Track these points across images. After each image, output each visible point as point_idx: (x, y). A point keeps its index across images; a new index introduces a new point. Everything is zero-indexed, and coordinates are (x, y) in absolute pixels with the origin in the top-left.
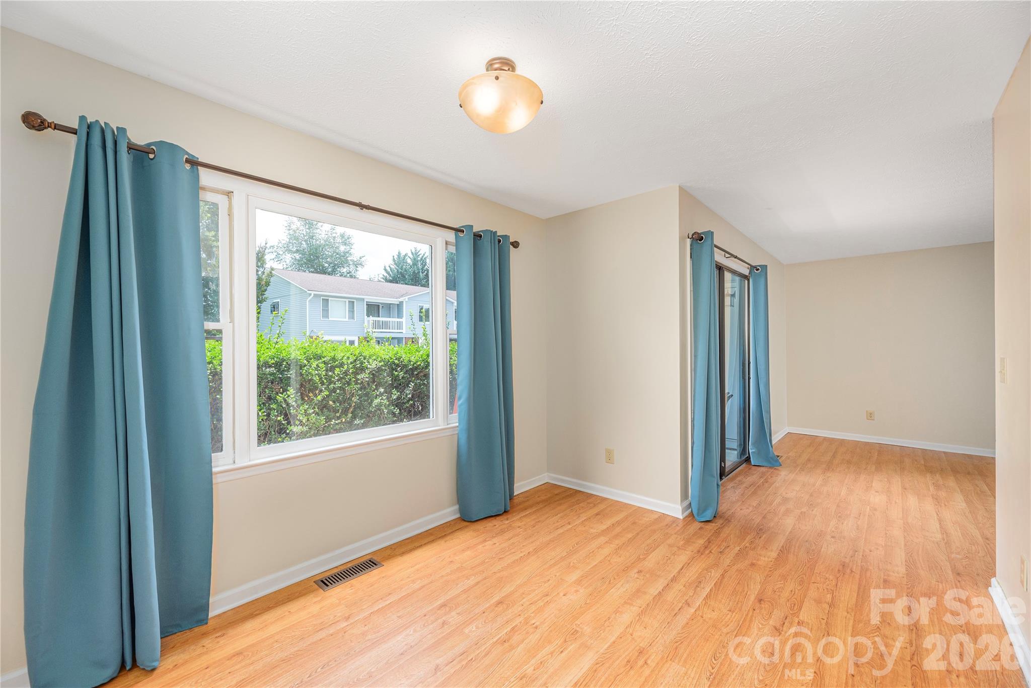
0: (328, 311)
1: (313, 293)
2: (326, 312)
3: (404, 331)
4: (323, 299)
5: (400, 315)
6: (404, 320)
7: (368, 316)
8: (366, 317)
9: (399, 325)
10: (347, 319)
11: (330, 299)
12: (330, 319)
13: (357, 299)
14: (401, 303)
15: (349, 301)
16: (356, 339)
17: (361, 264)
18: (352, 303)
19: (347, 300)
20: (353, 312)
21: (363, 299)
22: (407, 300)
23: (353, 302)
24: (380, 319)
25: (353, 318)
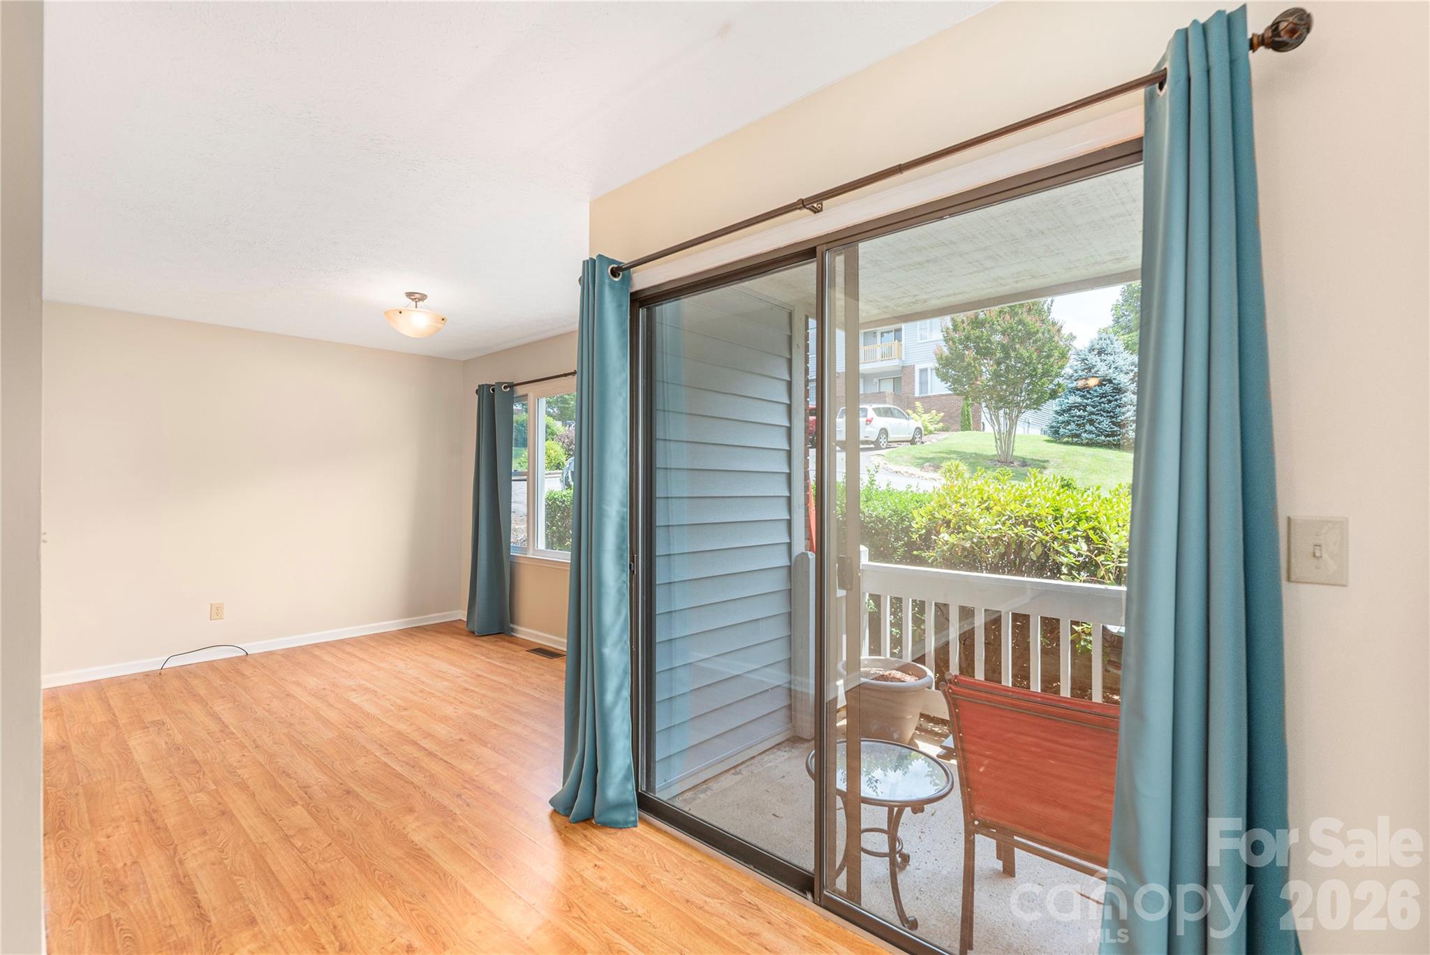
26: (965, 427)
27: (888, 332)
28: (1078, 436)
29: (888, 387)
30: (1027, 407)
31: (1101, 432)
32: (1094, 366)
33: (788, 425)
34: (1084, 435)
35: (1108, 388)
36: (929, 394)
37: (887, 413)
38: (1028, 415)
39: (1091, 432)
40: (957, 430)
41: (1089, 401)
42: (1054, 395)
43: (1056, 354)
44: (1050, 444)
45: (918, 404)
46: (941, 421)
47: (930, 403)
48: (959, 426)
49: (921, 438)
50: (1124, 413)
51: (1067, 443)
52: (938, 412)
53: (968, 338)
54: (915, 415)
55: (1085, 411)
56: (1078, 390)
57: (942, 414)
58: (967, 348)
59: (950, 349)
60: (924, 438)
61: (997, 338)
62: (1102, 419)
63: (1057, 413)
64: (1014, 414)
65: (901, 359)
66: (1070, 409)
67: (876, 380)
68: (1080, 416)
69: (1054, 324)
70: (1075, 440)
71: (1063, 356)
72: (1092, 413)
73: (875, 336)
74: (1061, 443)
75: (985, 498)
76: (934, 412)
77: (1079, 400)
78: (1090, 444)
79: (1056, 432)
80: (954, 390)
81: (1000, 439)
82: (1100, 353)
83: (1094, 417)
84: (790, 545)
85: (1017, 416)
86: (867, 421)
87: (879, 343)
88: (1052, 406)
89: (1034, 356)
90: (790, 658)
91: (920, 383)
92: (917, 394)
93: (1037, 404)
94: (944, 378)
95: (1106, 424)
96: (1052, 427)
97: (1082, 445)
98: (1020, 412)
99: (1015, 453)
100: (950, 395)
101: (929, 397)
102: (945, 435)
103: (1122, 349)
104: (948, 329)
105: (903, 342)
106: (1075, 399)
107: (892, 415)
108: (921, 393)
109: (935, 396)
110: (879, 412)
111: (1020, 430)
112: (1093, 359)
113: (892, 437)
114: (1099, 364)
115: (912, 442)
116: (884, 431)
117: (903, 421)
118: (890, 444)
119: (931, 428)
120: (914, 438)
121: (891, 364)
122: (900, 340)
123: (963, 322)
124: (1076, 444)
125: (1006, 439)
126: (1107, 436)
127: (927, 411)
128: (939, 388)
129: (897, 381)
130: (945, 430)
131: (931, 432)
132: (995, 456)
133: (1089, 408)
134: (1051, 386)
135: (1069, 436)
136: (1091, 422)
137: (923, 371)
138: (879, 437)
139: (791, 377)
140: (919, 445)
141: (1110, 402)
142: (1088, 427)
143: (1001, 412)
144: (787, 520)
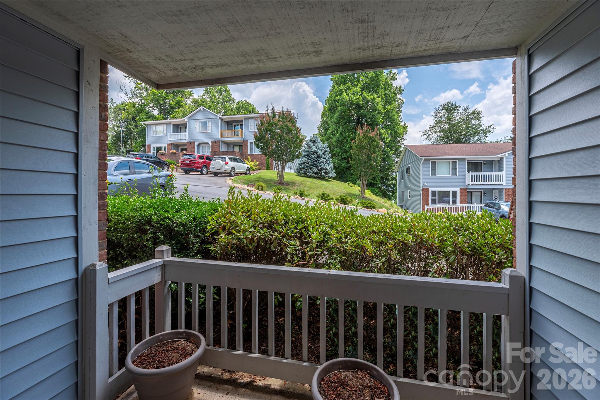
0: (435, 170)
1: (423, 158)
2: (434, 171)
3: (504, 183)
4: (432, 162)
5: (501, 170)
6: (504, 173)
7: (468, 171)
8: (467, 173)
9: (500, 178)
10: (450, 175)
11: (437, 161)
12: (437, 176)
13: (459, 159)
14: (502, 159)
15: (452, 162)
16: (458, 190)
17: (489, 132)
18: (454, 163)
19: (451, 161)
20: (456, 169)
21: (464, 159)
22: (507, 155)
23: (456, 162)
24: (483, 174)
25: (456, 174)
26: (268, 168)
27: (238, 125)
28: (306, 174)
29: (237, 149)
30: (288, 161)
31: (314, 173)
32: (311, 147)
33: (76, 152)
34: (308, 173)
35: (316, 156)
36: (254, 153)
37: (235, 160)
38: (289, 164)
39: (310, 172)
40: (264, 169)
41: (310, 160)
42: (298, 157)
43: (298, 140)
44: (297, 177)
45: (249, 157)
46: (258, 165)
47: (254, 157)
48: (265, 168)
49: (249, 172)
50: (321, 166)
51: (303, 176)
52: (257, 161)
53: (266, 130)
54: (247, 162)
55: (308, 164)
56: (306, 156)
57: (258, 162)
58: (266, 134)
59: (260, 133)
60: (251, 172)
61: (278, 131)
62: (314, 167)
63: (299, 164)
64: (284, 164)
65: (242, 137)
66: (303, 163)
67: (232, 146)
68: (307, 166)
69: (298, 128)
70: (305, 175)
71: (301, 141)
72: (311, 165)
73: (232, 126)
74: (301, 176)
75: (249, 209)
76: (255, 161)
77: (307, 160)
78: (310, 177)
79: (299, 172)
80: (261, 152)
81: (279, 174)
82: (313, 142)
83: (311, 167)
84: (76, 259)
85: (285, 165)
86: (226, 163)
87: (233, 129)
88: (297, 161)
89: (291, 140)
90: (77, 361)
91: (250, 149)
92: (249, 153)
93: (292, 160)
94: (258, 146)
95: (315, 169)
96: (298, 170)
97: (307, 177)
98: (286, 163)
99: (284, 180)
100: (260, 154)
101: (254, 155)
102: (260, 171)
103: (320, 141)
104: (259, 125)
105: (243, 130)
106: (305, 159)
107: (237, 162)
108: (250, 153)
109: (256, 155)
110: (231, 159)
111: (287, 170)
112: (311, 144)
113: (237, 171)
114: (313, 146)
115: (246, 174)
116: (233, 168)
117: (242, 164)
118: (237, 174)
119: (254, 168)
120: (246, 172)
121: (239, 139)
122: (242, 129)
123: (265, 123)
124: (306, 177)
125: (281, 174)
126: (315, 174)
127: (252, 161)
128: (257, 151)
129: (241, 147)
130: (260, 169)
131: (254, 170)
132: (277, 181)
133: (310, 163)
134: (297, 153)
135: (303, 174)
136: (311, 168)
137: (251, 143)
138: (231, 171)
139: (78, 108)
140: (248, 176)
141: (316, 161)
142: (310, 170)
143: (279, 163)
144: (75, 236)
